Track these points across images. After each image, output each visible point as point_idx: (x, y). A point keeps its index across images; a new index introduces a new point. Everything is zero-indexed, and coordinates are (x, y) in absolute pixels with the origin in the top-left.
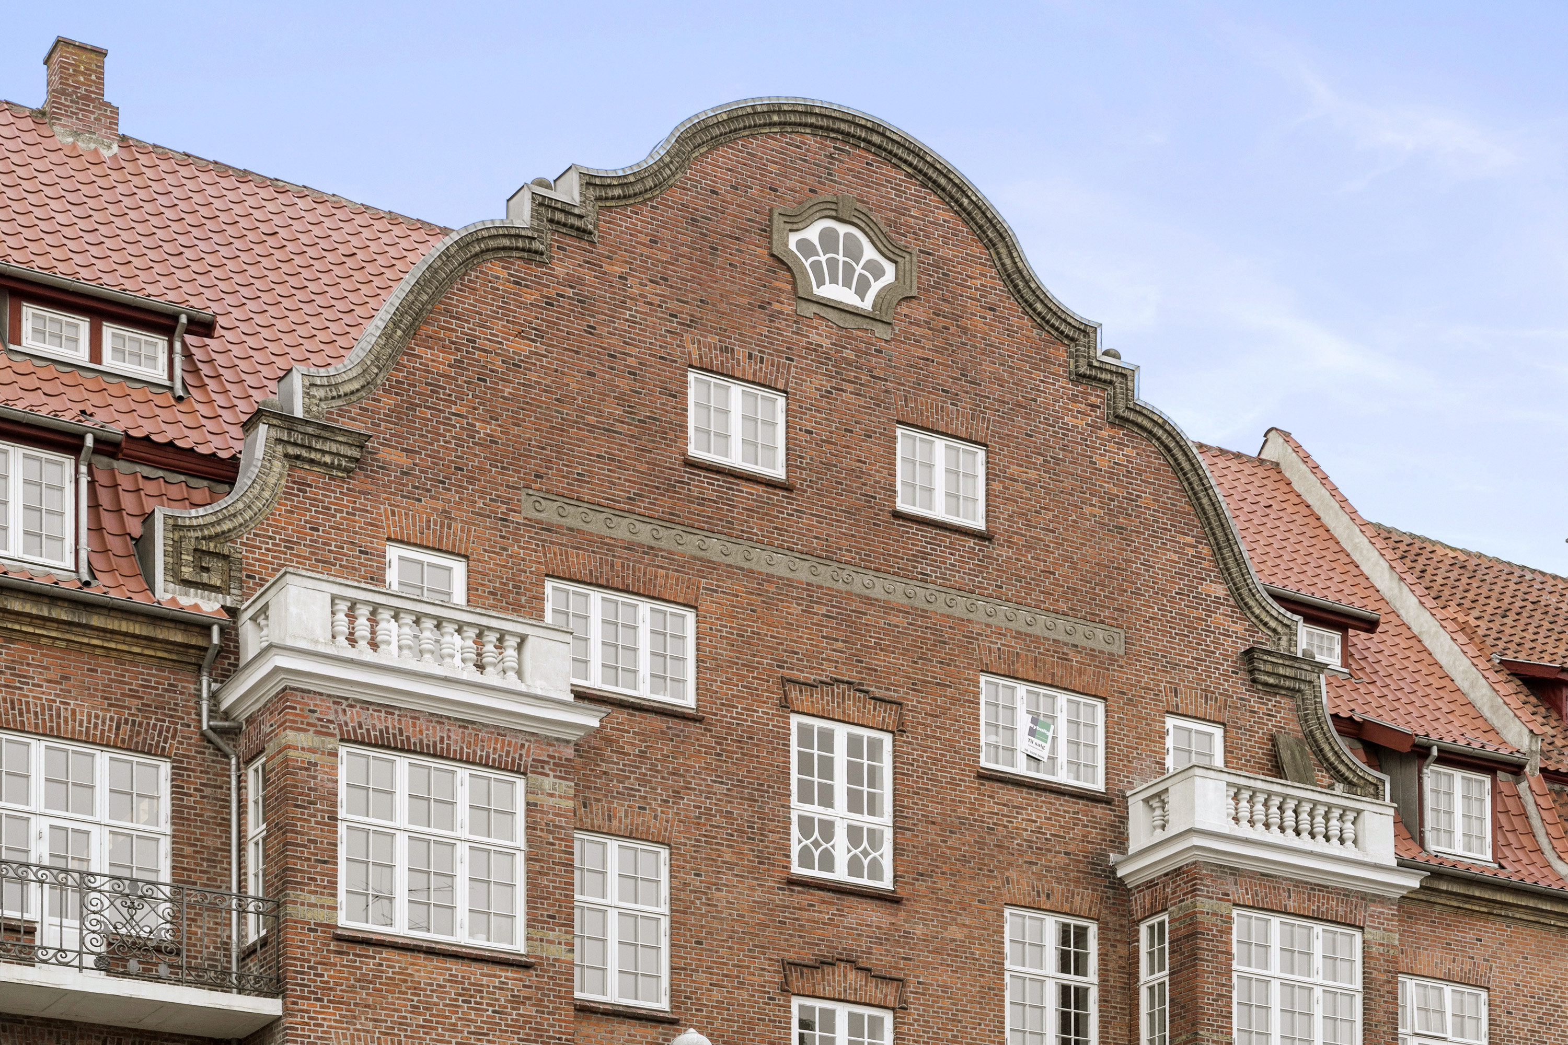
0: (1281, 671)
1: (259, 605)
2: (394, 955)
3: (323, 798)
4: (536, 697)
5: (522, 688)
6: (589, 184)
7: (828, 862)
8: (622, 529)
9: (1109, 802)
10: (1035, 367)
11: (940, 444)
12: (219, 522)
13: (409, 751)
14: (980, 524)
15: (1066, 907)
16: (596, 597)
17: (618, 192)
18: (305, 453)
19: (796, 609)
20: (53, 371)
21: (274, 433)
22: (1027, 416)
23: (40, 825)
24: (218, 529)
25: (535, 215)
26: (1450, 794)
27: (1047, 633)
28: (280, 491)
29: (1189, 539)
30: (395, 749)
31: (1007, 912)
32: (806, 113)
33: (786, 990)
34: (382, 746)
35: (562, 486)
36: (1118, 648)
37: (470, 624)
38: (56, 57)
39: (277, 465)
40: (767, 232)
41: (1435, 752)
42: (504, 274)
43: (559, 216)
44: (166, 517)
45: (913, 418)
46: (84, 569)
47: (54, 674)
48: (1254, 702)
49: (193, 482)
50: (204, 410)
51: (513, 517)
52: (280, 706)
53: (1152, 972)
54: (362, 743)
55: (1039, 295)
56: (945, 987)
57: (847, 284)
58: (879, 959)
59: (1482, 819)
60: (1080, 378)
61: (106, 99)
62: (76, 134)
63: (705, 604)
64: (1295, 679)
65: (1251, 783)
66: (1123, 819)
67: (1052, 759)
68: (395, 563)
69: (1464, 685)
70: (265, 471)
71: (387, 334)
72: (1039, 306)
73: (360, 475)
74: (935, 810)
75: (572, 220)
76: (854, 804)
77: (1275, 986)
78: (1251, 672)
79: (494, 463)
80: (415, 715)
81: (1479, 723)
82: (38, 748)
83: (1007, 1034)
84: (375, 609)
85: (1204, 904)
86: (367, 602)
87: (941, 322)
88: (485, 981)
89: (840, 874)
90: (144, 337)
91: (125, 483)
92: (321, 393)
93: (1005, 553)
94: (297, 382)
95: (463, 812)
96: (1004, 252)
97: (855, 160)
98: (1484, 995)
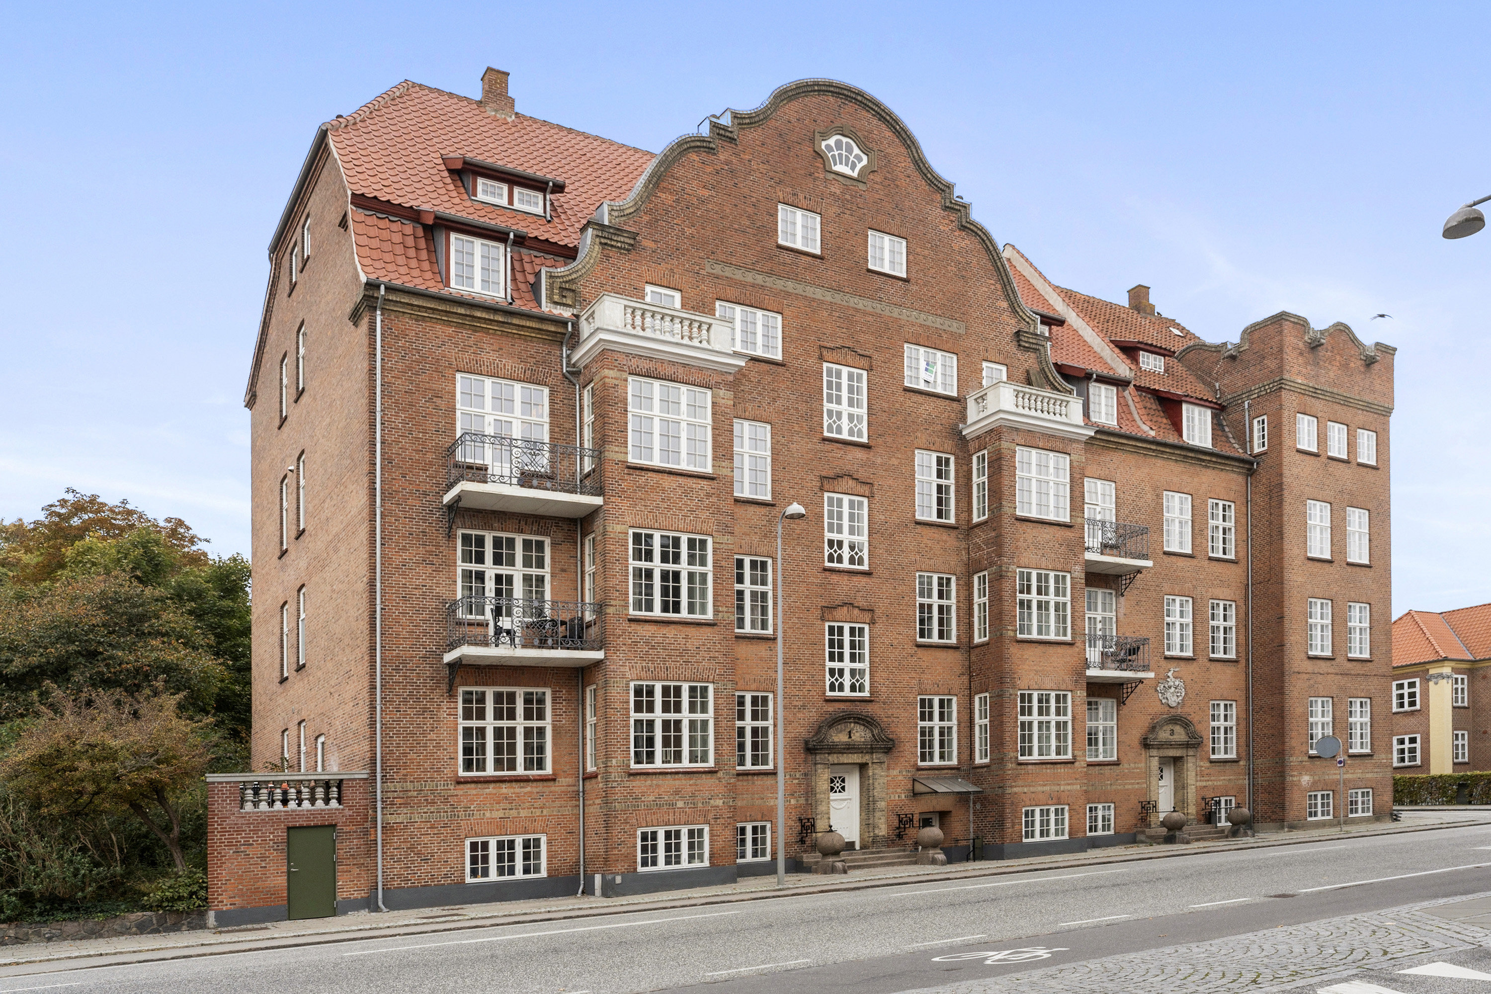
0: (1031, 341)
1: (590, 312)
2: (654, 475)
3: (621, 401)
4: (717, 352)
5: (710, 348)
6: (735, 117)
7: (839, 430)
8: (749, 277)
9: (959, 401)
10: (927, 203)
11: (887, 238)
12: (570, 274)
13: (660, 378)
14: (904, 275)
15: (941, 449)
16: (738, 309)
17: (747, 121)
18: (609, 242)
19: (826, 314)
20: (493, 208)
21: (595, 232)
22: (924, 226)
23: (489, 419)
24: (570, 278)
25: (711, 131)
26: (1100, 395)
27: (932, 325)
28: (597, 260)
29: (992, 282)
30: (654, 377)
31: (916, 451)
32: (829, 86)
33: (822, 489)
34: (648, 376)
35: (722, 257)
36: (962, 331)
37: (686, 319)
38: (487, 76)
39: (596, 247)
40: (812, 140)
41: (1095, 376)
42: (697, 159)
43: (722, 132)
44: (547, 272)
45: (875, 226)
46: (509, 297)
47: (496, 347)
48: (1019, 355)
49: (556, 258)
50: (560, 227)
51: (702, 272)
52: (601, 358)
53: (979, 477)
54: (639, 375)
55: (929, 169)
56: (890, 487)
57: (847, 165)
58: (862, 474)
59: (1112, 407)
60: (946, 208)
61: (509, 95)
62: (496, 111)
63: (786, 312)
64: (1037, 344)
65: (1024, 389)
66: (965, 408)
67: (935, 382)
68: (649, 294)
69: (1098, 350)
70: (591, 250)
71: (646, 186)
72: (929, 175)
73: (633, 252)
74: (885, 405)
75: (728, 134)
76: (851, 403)
77: (1034, 481)
78: (1018, 341)
79: (693, 246)
80: (662, 361)
81: (1106, 366)
82: (488, 382)
83: (917, 507)
84: (644, 312)
85: (1004, 445)
86: (640, 309)
87: (887, 182)
88: (694, 486)
89: (845, 436)
90: (532, 193)
91: (526, 259)
92: (615, 214)
93: (915, 288)
94: (606, 208)
95: (684, 407)
96: (914, 150)
97: (850, 107)
98: (1113, 485)
